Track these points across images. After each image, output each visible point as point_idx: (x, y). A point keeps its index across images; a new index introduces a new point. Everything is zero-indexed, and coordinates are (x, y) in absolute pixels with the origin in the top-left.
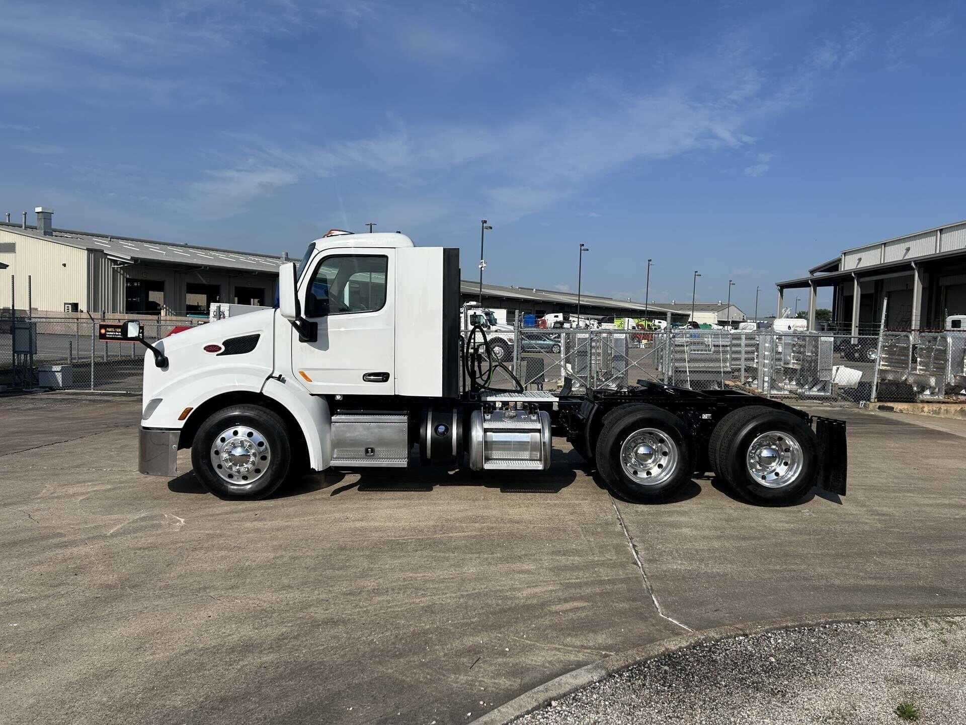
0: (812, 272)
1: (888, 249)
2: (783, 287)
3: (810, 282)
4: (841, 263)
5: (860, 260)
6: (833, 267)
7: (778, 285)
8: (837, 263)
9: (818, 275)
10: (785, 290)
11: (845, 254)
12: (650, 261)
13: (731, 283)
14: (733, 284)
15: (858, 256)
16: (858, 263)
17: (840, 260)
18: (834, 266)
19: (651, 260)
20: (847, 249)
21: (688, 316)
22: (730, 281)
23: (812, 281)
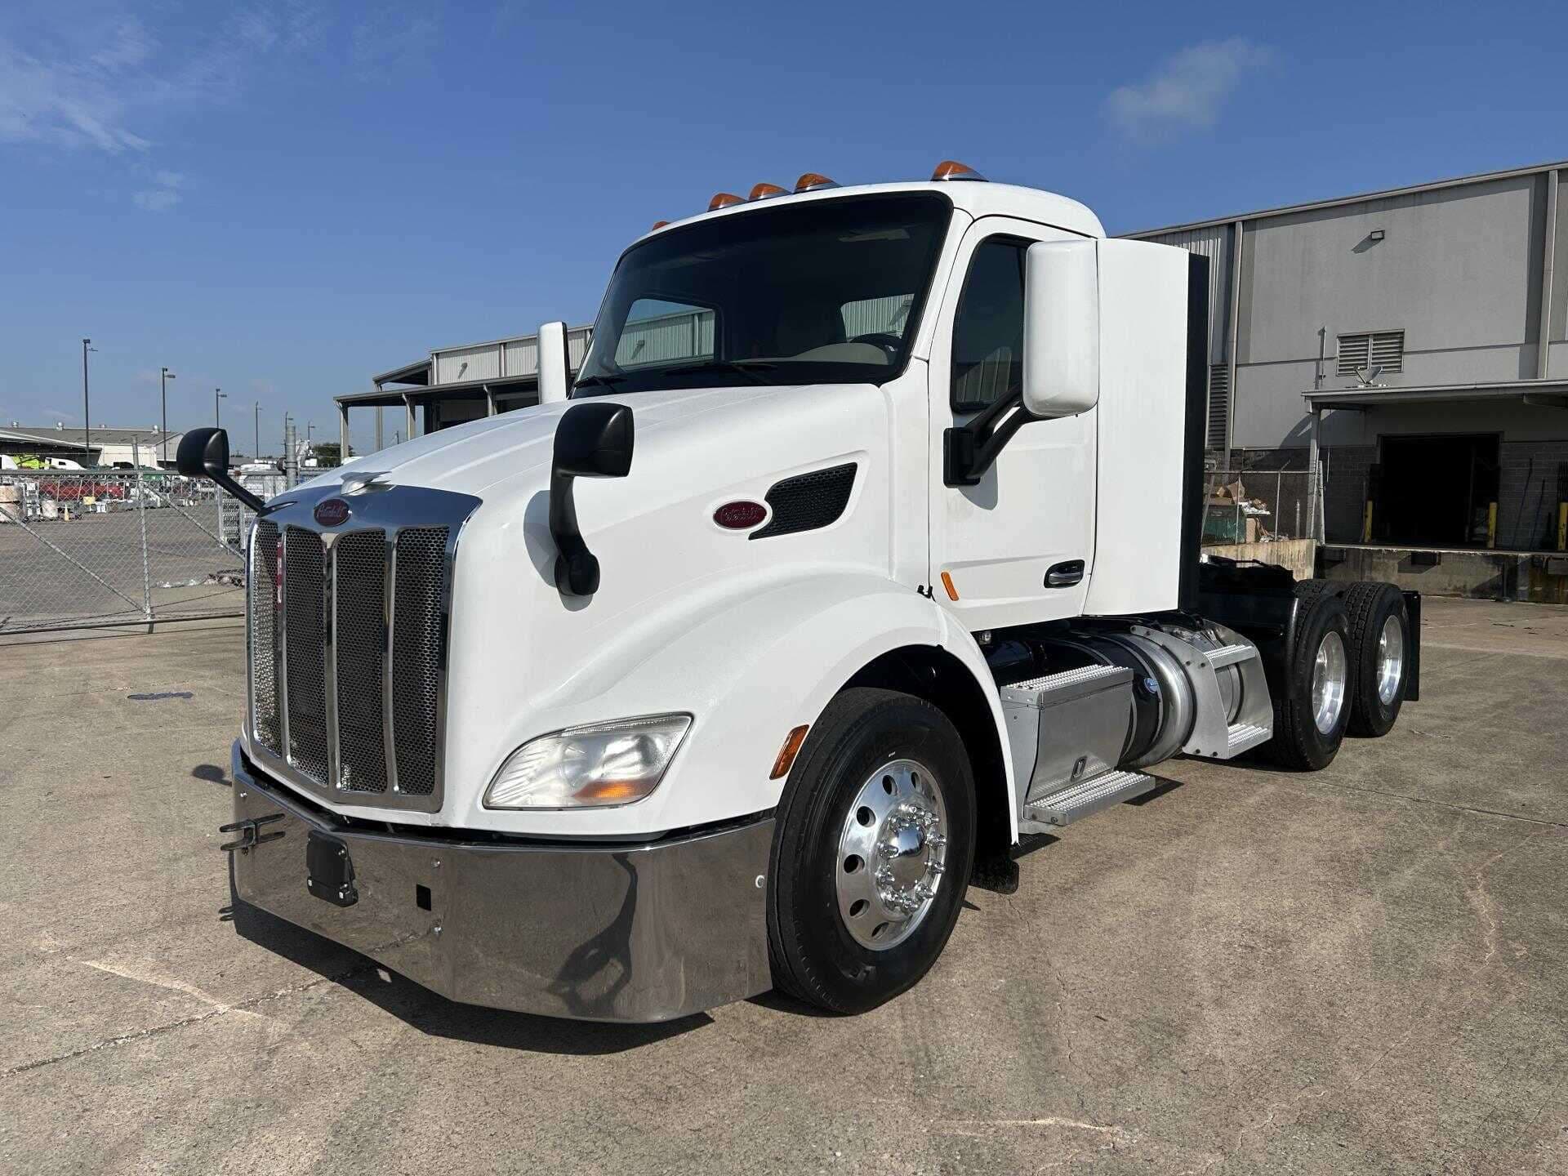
0: (379, 382)
1: (510, 352)
2: (347, 404)
3: (404, 396)
4: (432, 369)
5: (465, 366)
6: (417, 375)
7: (339, 401)
8: (425, 369)
9: (390, 388)
10: (350, 409)
11: (437, 355)
12: (86, 342)
13: (219, 393)
14: (222, 396)
15: (460, 360)
16: (462, 372)
17: (430, 364)
18: (420, 375)
19: (89, 341)
20: (439, 348)
21: (98, 451)
22: (218, 390)
23: (407, 396)
